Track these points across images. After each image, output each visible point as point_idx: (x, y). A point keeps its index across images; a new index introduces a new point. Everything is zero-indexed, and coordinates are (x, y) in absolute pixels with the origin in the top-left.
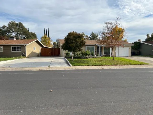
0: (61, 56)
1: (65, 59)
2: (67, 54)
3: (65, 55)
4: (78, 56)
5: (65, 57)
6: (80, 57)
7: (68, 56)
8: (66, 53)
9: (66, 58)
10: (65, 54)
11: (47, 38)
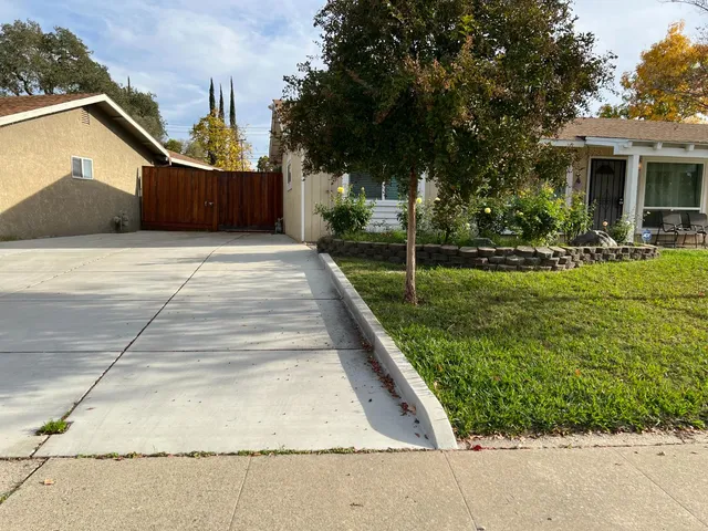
0: (287, 229)
1: (324, 268)
2: (343, 219)
3: (322, 227)
4: (447, 241)
5: (324, 246)
6: (481, 254)
7: (347, 237)
8: (330, 206)
9: (331, 253)
10: (326, 216)
11: (222, 128)
